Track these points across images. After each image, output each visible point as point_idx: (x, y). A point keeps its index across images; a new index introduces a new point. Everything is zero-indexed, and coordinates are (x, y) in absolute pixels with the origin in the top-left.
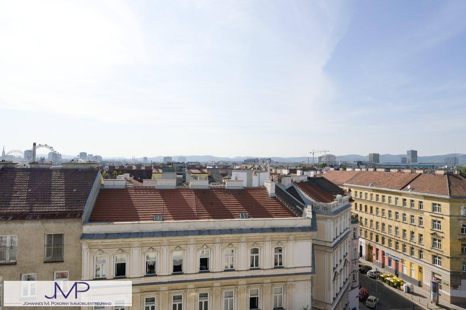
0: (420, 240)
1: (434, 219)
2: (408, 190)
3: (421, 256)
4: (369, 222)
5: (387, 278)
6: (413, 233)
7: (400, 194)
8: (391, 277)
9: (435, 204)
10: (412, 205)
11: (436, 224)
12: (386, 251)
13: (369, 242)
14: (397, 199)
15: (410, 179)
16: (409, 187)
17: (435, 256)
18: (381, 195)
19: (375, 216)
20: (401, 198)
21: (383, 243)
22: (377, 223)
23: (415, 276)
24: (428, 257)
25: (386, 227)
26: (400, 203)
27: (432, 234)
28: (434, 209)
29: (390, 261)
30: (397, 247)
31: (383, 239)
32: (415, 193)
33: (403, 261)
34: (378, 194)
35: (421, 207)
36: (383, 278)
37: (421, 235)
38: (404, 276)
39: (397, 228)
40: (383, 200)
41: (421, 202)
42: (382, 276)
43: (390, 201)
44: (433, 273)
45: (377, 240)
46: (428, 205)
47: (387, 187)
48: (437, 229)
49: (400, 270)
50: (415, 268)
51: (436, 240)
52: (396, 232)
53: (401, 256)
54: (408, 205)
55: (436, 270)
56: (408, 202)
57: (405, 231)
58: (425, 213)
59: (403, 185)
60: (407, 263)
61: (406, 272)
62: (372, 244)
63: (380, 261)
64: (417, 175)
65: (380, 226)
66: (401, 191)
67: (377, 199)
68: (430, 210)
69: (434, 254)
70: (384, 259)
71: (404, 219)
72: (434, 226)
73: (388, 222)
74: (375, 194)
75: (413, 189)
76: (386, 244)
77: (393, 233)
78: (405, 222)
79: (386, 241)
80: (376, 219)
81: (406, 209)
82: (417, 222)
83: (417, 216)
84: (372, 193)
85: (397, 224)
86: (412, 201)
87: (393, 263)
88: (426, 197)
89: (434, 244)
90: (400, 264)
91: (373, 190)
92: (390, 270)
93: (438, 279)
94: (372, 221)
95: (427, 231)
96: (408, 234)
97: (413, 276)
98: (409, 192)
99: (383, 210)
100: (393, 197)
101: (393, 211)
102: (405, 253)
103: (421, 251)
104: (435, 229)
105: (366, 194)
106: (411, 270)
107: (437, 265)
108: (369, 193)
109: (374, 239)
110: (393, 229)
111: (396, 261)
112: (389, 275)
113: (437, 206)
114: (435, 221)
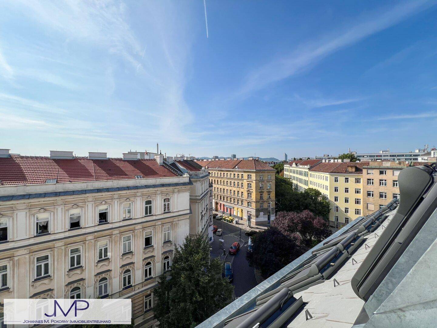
0: (242, 195)
1: (248, 183)
2: (236, 169)
3: (242, 204)
4: (216, 189)
5: (226, 219)
6: (238, 192)
7: (233, 171)
8: (228, 217)
9: (249, 175)
10: (238, 177)
11: (249, 185)
12: (225, 204)
13: (217, 200)
14: (231, 174)
15: (236, 163)
16: (237, 167)
17: (249, 203)
18: (222, 173)
19: (219, 185)
20: (232, 173)
21: (224, 200)
22: (221, 189)
23: (239, 215)
24: (245, 204)
25: (225, 190)
26: (232, 176)
27: (247, 191)
28: (248, 178)
29: (227, 209)
30: (231, 201)
31: (224, 197)
32: (240, 170)
33: (233, 208)
34: (221, 172)
35: (242, 177)
36: (224, 219)
37: (242, 192)
38: (234, 216)
39: (231, 190)
40: (224, 176)
41: (242, 175)
42: (224, 218)
43: (227, 176)
44: (248, 212)
45: (221, 199)
46: (245, 175)
47: (226, 168)
48: (250, 188)
49: (232, 213)
50: (240, 210)
51: (249, 193)
52: (230, 192)
53: (233, 205)
54: (236, 177)
55: (249, 209)
56: (236, 175)
57: (234, 191)
58: (244, 180)
59: (234, 166)
60: (236, 209)
61: (235, 214)
62: (218, 201)
63: (222, 210)
64: (240, 161)
65: (222, 190)
66: (233, 170)
67: (221, 175)
68: (247, 178)
69: (248, 201)
70: (224, 208)
71: (234, 185)
72: (248, 187)
73: (226, 188)
74: (219, 172)
75: (238, 168)
76: (225, 201)
77: (229, 193)
78: (235, 186)
79: (225, 199)
80: (220, 187)
81: (235, 179)
82: (240, 186)
83: (240, 182)
84: (218, 172)
85: (231, 188)
86: (238, 174)
87: (229, 210)
88: (245, 172)
89: (248, 196)
90: (232, 209)
91: (219, 170)
92: (227, 214)
93: (250, 214)
94: (218, 188)
95: (245, 190)
96: (236, 192)
97: (238, 215)
98: (237, 170)
99: (224, 181)
100: (229, 173)
101: (229, 181)
102: (235, 203)
103: (242, 201)
104: (249, 188)
105: (215, 173)
106: (238, 212)
107: (250, 207)
108: (216, 172)
109: (219, 199)
110: (229, 191)
111: (230, 208)
112: (227, 217)
113: (250, 176)
114: (248, 184)
